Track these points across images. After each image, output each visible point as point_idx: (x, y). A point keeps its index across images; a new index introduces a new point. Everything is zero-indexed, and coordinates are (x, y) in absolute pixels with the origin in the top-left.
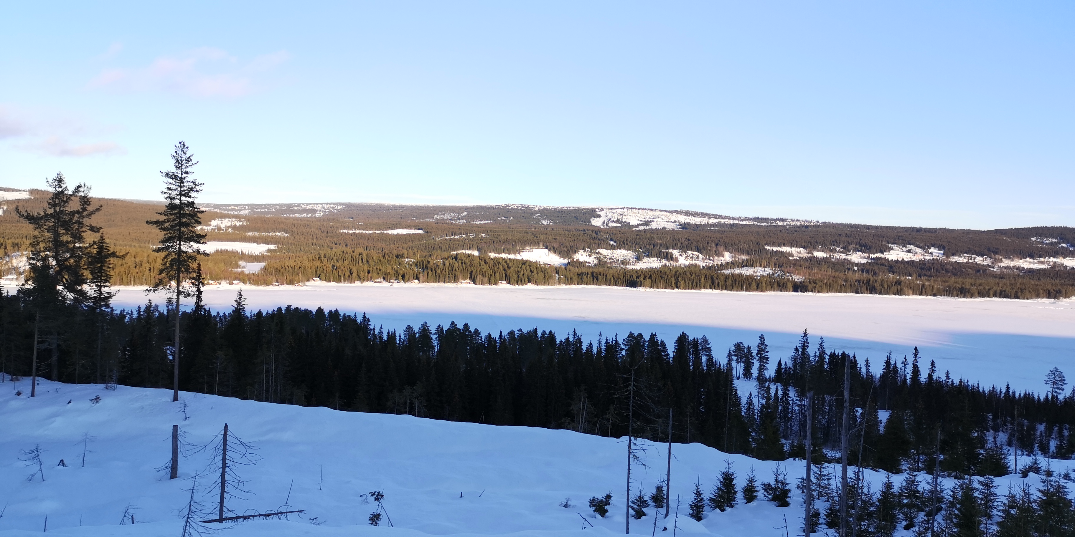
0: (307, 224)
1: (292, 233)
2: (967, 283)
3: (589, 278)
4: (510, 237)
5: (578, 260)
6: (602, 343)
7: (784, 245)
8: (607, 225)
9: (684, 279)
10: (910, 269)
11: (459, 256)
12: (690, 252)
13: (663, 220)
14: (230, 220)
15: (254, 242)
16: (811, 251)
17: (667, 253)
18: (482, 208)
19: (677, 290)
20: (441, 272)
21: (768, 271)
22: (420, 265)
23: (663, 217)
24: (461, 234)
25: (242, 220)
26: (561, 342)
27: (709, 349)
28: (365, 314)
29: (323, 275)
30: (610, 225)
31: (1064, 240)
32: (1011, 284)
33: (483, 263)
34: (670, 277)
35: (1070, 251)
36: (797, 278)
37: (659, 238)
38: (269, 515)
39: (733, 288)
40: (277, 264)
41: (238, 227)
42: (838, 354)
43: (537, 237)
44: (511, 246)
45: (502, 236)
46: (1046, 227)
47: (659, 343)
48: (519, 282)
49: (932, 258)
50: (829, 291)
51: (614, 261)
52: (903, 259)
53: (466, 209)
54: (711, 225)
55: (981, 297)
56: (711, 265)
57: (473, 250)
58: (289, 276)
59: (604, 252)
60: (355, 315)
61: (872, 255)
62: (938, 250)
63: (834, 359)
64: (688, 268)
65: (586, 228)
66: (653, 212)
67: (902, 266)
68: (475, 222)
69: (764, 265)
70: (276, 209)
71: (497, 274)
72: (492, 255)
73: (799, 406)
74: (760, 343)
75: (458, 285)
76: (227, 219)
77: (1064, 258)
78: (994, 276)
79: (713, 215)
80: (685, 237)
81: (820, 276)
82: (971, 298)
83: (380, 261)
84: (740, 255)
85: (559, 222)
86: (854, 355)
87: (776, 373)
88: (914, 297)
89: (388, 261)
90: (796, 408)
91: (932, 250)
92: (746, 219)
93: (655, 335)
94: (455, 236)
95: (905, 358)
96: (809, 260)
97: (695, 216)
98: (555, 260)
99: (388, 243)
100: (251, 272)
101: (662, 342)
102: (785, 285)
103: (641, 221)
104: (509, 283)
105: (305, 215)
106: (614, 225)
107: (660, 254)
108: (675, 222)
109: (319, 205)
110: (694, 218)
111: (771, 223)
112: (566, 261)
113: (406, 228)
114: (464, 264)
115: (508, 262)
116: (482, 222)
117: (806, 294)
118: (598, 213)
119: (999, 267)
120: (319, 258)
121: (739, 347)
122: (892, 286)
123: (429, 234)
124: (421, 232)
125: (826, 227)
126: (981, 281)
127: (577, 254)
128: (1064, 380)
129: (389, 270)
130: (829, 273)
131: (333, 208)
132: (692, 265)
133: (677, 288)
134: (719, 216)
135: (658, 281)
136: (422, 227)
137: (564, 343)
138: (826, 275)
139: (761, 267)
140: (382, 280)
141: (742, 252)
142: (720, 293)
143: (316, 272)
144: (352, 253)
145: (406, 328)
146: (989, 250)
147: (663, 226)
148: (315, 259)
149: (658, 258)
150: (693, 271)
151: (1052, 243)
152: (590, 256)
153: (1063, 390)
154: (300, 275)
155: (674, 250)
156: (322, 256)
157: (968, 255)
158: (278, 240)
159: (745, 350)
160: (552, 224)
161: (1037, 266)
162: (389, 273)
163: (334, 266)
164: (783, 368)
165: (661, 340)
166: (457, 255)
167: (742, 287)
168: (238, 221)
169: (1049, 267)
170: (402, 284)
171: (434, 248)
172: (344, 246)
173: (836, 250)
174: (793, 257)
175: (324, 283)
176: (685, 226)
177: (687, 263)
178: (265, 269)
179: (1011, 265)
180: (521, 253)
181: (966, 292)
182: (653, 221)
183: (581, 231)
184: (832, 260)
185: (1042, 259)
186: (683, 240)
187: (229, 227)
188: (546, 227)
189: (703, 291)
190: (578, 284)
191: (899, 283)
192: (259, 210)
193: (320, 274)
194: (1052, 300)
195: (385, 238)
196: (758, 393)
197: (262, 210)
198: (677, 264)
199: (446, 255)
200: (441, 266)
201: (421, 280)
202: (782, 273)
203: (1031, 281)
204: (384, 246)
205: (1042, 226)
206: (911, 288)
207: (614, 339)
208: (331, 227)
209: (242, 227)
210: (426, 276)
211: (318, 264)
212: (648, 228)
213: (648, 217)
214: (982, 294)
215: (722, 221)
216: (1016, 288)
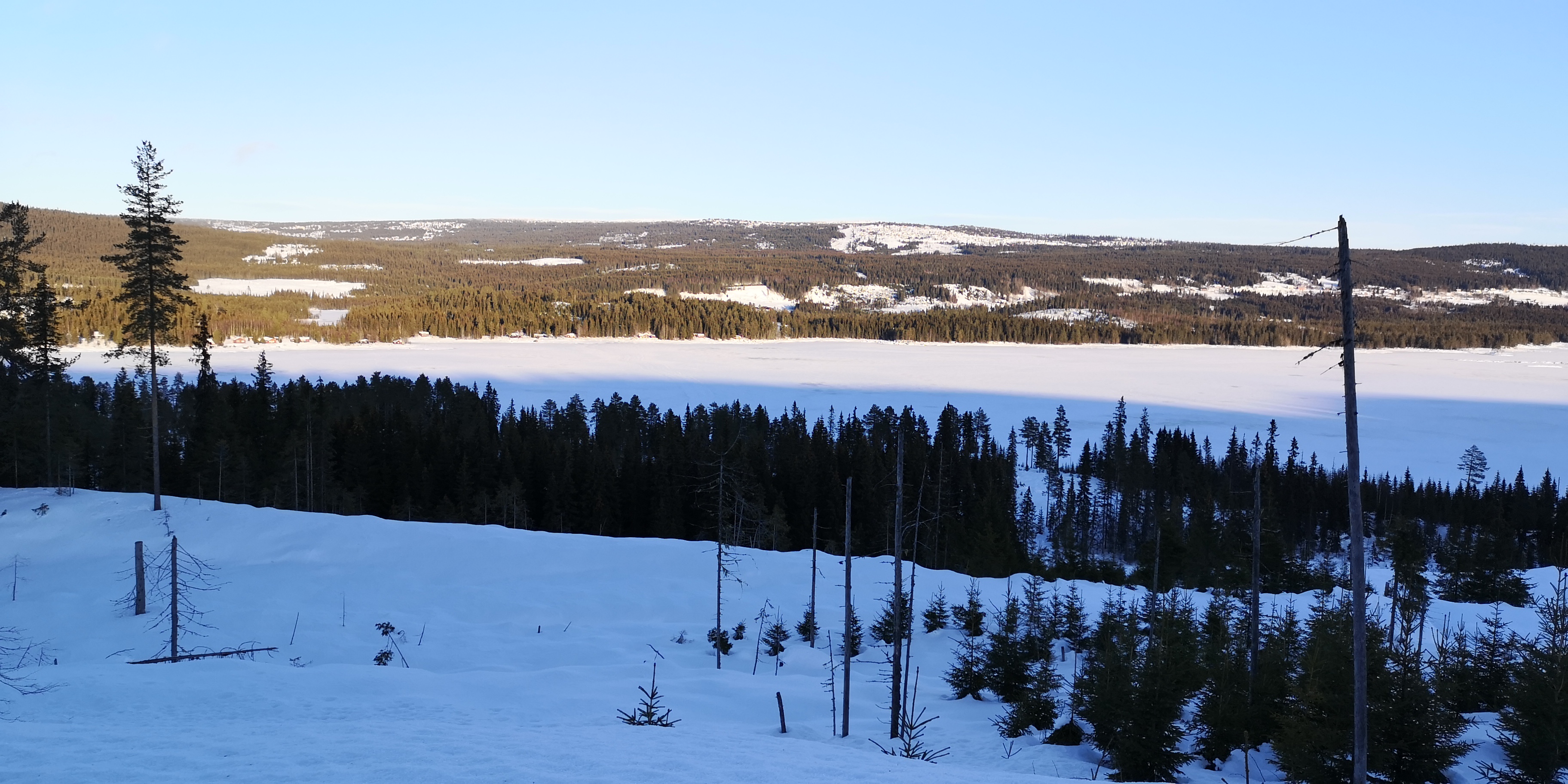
0: (409, 251)
1: (388, 265)
2: (1369, 327)
3: (825, 327)
4: (710, 269)
5: (811, 300)
6: (834, 421)
7: (1110, 275)
8: (853, 249)
9: (963, 327)
10: (1290, 308)
11: (634, 297)
12: (973, 288)
13: (936, 241)
14: (295, 246)
15: (331, 279)
16: (1148, 283)
17: (940, 289)
18: (669, 225)
19: (952, 343)
20: (609, 321)
21: (1086, 313)
22: (577, 311)
23: (936, 237)
24: (638, 264)
25: (312, 246)
26: (776, 420)
27: (987, 428)
28: (489, 383)
29: (434, 328)
30: (859, 248)
31: (1511, 263)
32: (1432, 328)
33: (670, 306)
34: (942, 324)
35: (1519, 278)
36: (1127, 323)
37: (929, 268)
38: (226, 654)
39: (1033, 339)
40: (365, 311)
41: (306, 257)
42: (1170, 431)
43: (750, 268)
44: (712, 282)
45: (699, 267)
46: (1486, 244)
47: (917, 420)
48: (724, 334)
49: (1322, 291)
50: (1172, 341)
51: (864, 302)
52: (1280, 294)
53: (646, 227)
54: (1005, 248)
55: (1388, 347)
56: (1002, 306)
57: (656, 288)
58: (384, 329)
59: (848, 288)
60: (475, 386)
61: (1237, 288)
62: (1331, 280)
63: (1164, 438)
64: (969, 311)
65: (822, 254)
66: (922, 230)
67: (1279, 303)
68: (659, 247)
69: (1080, 305)
70: (362, 229)
71: (691, 323)
72: (685, 295)
73: (1104, 505)
74: (1058, 419)
75: (634, 340)
76: (290, 245)
77: (1510, 289)
78: (1410, 316)
79: (1008, 232)
80: (967, 265)
81: (1159, 319)
82: (1375, 348)
83: (519, 305)
84: (1047, 291)
85: (784, 245)
86: (1193, 433)
87: (1082, 460)
88: (1294, 348)
89: (530, 305)
90: (1100, 509)
91: (1323, 280)
92: (1056, 238)
93: (911, 409)
94: (629, 268)
95: (1257, 436)
96: (1146, 297)
97: (981, 235)
98: (778, 302)
99: (531, 279)
100: (326, 324)
101: (921, 419)
102: (1109, 333)
103: (903, 242)
104: (709, 337)
105: (407, 238)
106: (865, 248)
107: (930, 291)
108: (953, 243)
109: (428, 223)
110: (981, 237)
111: (1092, 243)
112: (793, 303)
113: (557, 256)
114: (642, 309)
115: (707, 305)
116: (669, 247)
117: (1138, 346)
118: (841, 231)
119: (1418, 303)
120: (428, 301)
121: (1030, 425)
122: (1262, 333)
123: (592, 265)
124: (579, 262)
125: (1172, 248)
126: (1390, 324)
127: (809, 293)
128: (1485, 464)
129: (532, 318)
130: (1171, 316)
131: (449, 227)
132: (976, 306)
133: (953, 339)
134: (1017, 233)
135: (925, 330)
136: (581, 255)
137: (780, 422)
138: (1168, 318)
139: (1074, 307)
140: (522, 333)
141: (1049, 286)
142: (1016, 347)
143: (423, 322)
144: (476, 293)
145: (546, 403)
146: (1404, 278)
147: (936, 249)
148: (422, 304)
149: (927, 297)
150: (976, 315)
151: (1494, 267)
152: (828, 294)
153: (1483, 477)
154: (400, 327)
155: (951, 286)
156: (433, 298)
157: (1374, 287)
158: (367, 276)
159: (1040, 428)
160: (773, 248)
161: (1471, 301)
162: (531, 324)
163: (450, 313)
164: (1091, 454)
165: (920, 416)
166: (631, 295)
167: (1047, 337)
168: (306, 248)
169: (1488, 302)
170: (551, 340)
171: (598, 285)
172: (466, 284)
173: (1184, 281)
174: (1123, 292)
175: (436, 339)
176: (967, 249)
177: (970, 303)
178: (348, 319)
179: (1435, 301)
180: (727, 291)
181: (1367, 340)
182: (922, 243)
183: (816, 258)
184: (1179, 296)
185: (1479, 291)
186: (964, 270)
187: (293, 257)
188: (764, 253)
189: (991, 344)
190: (810, 336)
191: (1272, 328)
192: (338, 231)
193: (430, 326)
194: (1490, 350)
195: (526, 272)
196: (1048, 488)
197: (342, 231)
198: (955, 305)
199: (615, 295)
200: (609, 312)
201: (579, 334)
202: (1106, 316)
203: (1462, 322)
204: (525, 282)
205: (1481, 242)
206: (1288, 335)
207: (852, 416)
208: (446, 256)
209: (312, 257)
210: (587, 327)
211: (427, 310)
212: (913, 252)
213: (914, 236)
214: (1390, 343)
215: (1022, 241)
216: (1438, 334)
